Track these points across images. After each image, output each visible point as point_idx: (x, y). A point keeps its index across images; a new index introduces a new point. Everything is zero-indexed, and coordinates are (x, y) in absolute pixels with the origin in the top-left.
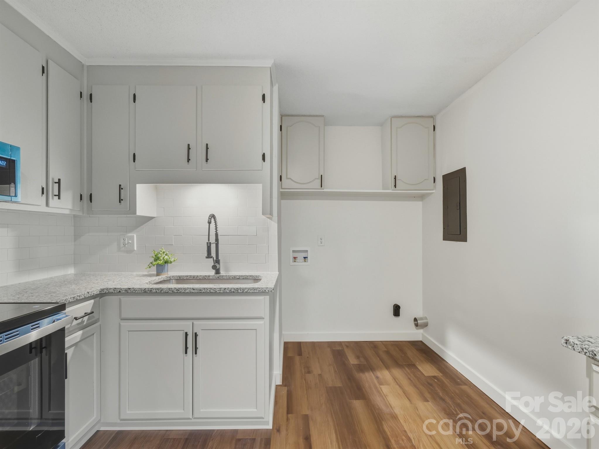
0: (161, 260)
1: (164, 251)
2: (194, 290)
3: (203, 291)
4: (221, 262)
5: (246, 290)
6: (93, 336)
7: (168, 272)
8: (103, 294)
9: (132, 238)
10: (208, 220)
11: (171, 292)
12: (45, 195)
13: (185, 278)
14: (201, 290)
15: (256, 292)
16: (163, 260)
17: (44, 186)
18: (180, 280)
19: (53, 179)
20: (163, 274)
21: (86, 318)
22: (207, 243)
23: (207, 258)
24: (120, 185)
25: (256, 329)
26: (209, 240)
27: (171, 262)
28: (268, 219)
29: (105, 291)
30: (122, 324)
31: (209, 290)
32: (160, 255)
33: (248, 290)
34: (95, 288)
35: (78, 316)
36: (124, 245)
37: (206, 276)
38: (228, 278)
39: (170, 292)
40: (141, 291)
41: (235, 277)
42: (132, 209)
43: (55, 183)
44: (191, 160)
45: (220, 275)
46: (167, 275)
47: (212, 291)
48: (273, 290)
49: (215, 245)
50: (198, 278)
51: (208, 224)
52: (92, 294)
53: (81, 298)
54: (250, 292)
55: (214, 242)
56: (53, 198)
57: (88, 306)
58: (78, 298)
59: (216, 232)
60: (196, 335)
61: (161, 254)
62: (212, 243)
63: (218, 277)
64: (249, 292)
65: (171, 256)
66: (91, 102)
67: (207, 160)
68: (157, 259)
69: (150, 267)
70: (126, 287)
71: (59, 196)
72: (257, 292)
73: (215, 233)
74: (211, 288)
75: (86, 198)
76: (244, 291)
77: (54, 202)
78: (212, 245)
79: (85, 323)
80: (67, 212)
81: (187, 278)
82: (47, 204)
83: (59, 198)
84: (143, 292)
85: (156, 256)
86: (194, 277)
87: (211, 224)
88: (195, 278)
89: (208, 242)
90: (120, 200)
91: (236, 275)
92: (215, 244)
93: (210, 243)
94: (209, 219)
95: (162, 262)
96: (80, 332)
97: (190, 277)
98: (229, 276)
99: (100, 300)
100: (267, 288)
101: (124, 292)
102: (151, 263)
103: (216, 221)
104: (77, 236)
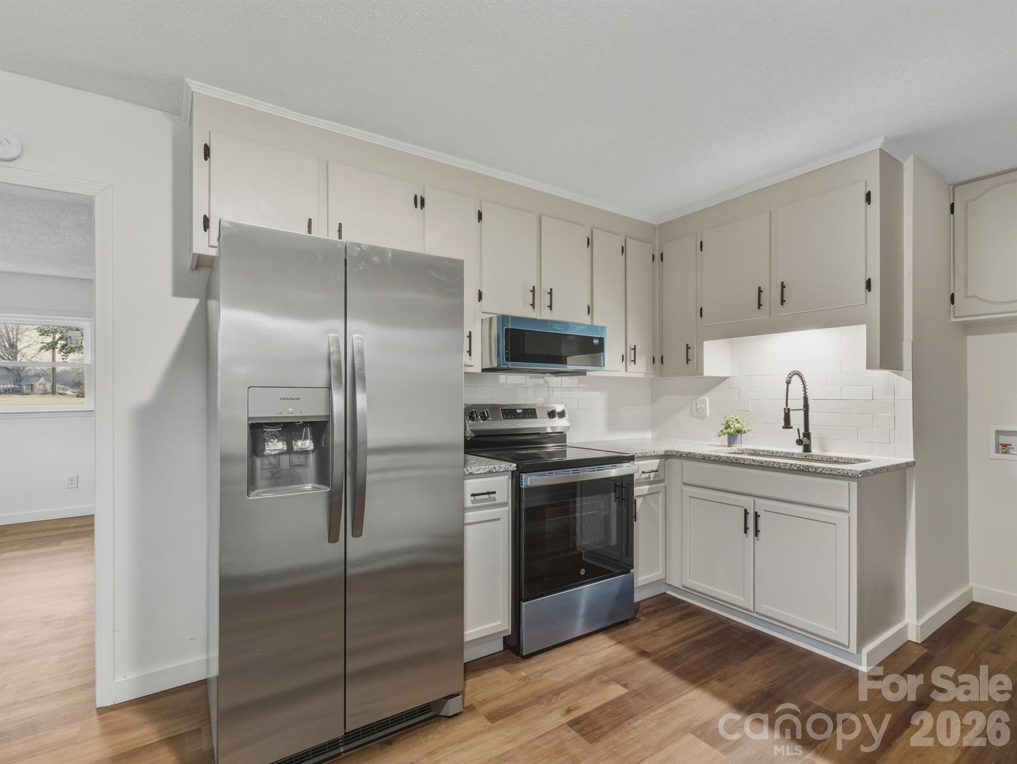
0: (731, 429)
1: (737, 418)
2: (754, 461)
3: (765, 464)
4: (812, 436)
5: (820, 470)
6: (658, 494)
7: (741, 443)
8: (667, 456)
9: (704, 402)
10: (787, 380)
11: (730, 461)
12: (624, 362)
13: (761, 454)
14: (762, 463)
15: (834, 473)
16: (734, 429)
17: (624, 354)
18: (755, 453)
19: (630, 346)
20: (734, 445)
21: (652, 474)
22: (785, 409)
23: (784, 427)
24: (687, 345)
25: (835, 524)
26: (787, 405)
27: (745, 432)
28: (895, 375)
29: (669, 452)
30: (683, 488)
31: (772, 464)
32: (731, 423)
33: (823, 470)
34: (661, 449)
35: (645, 470)
36: (697, 410)
37: (789, 453)
38: (820, 459)
39: (728, 461)
40: (700, 456)
41: (830, 458)
42: (699, 370)
43: (632, 349)
44: (763, 305)
45: (810, 453)
46: (739, 448)
47: (775, 465)
48: (860, 474)
49: (803, 413)
50: (778, 455)
51: (786, 384)
52: (658, 454)
53: (648, 455)
54: (826, 472)
55: (802, 408)
56: (630, 364)
57: (654, 464)
58: (646, 455)
59: (805, 394)
60: (757, 516)
61: (733, 421)
62: (791, 409)
63: (806, 457)
64: (824, 473)
65: (746, 425)
66: (662, 261)
67: (783, 301)
68: (728, 427)
69: (719, 436)
70: (687, 451)
71: (634, 361)
72: (834, 475)
73: (804, 396)
74: (774, 462)
75: (658, 360)
76: (816, 470)
77: (631, 366)
78: (791, 412)
79: (651, 479)
80: (641, 376)
81: (764, 454)
82: (626, 370)
83: (635, 364)
84: (702, 458)
85: (727, 423)
86: (773, 453)
87: (790, 385)
88: (773, 455)
89: (785, 407)
90: (688, 360)
91: (833, 455)
92: (802, 411)
93: (789, 410)
94: (788, 377)
95: (732, 430)
96: (648, 487)
97: (767, 453)
98: (821, 455)
99: (666, 461)
100: (851, 470)
101: (685, 456)
102: (722, 431)
103: (804, 379)
104: (654, 400)
